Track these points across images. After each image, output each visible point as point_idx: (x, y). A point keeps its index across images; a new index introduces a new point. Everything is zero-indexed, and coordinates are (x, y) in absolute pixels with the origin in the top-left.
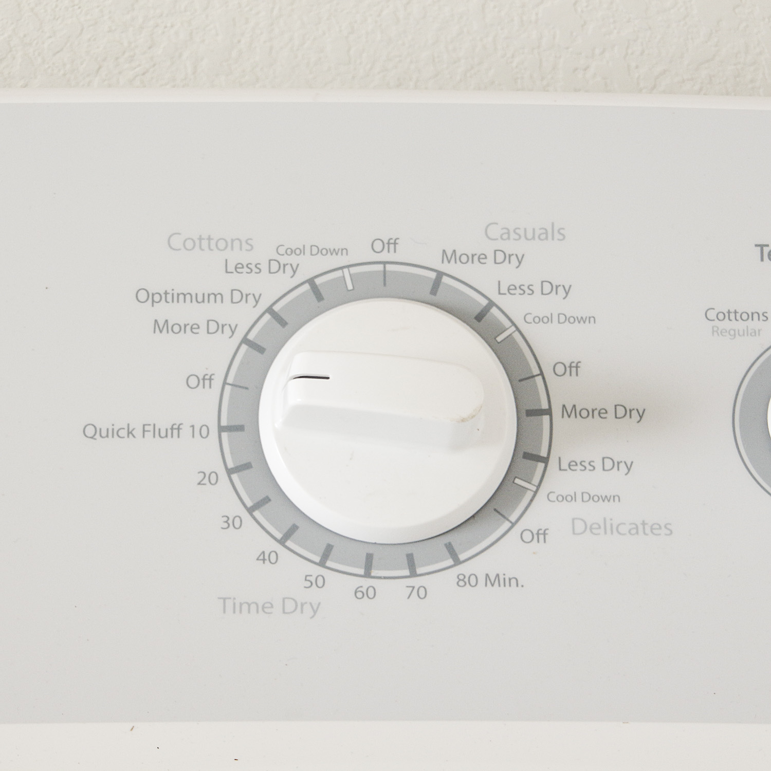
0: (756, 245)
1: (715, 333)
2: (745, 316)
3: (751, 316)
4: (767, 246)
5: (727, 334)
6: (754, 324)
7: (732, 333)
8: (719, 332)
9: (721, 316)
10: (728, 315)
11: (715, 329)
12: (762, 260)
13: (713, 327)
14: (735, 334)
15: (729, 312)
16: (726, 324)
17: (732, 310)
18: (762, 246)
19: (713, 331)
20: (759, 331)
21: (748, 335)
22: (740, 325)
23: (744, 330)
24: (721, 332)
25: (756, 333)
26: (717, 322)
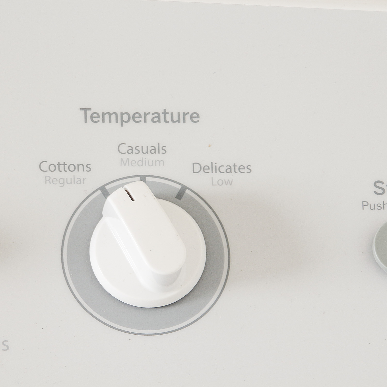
0: (81, 109)
1: (47, 182)
2: (72, 168)
3: (77, 167)
4: (90, 109)
5: (58, 182)
6: (80, 174)
7: (62, 181)
8: (51, 180)
9: (52, 168)
10: (58, 167)
11: (48, 178)
12: (86, 121)
13: (46, 176)
14: (64, 183)
15: (59, 164)
16: (57, 175)
17: (62, 163)
18: (85, 110)
19: (46, 180)
20: (84, 179)
21: (74, 183)
22: (68, 175)
23: (71, 179)
24: (53, 181)
25: (81, 181)
26: (49, 173)
